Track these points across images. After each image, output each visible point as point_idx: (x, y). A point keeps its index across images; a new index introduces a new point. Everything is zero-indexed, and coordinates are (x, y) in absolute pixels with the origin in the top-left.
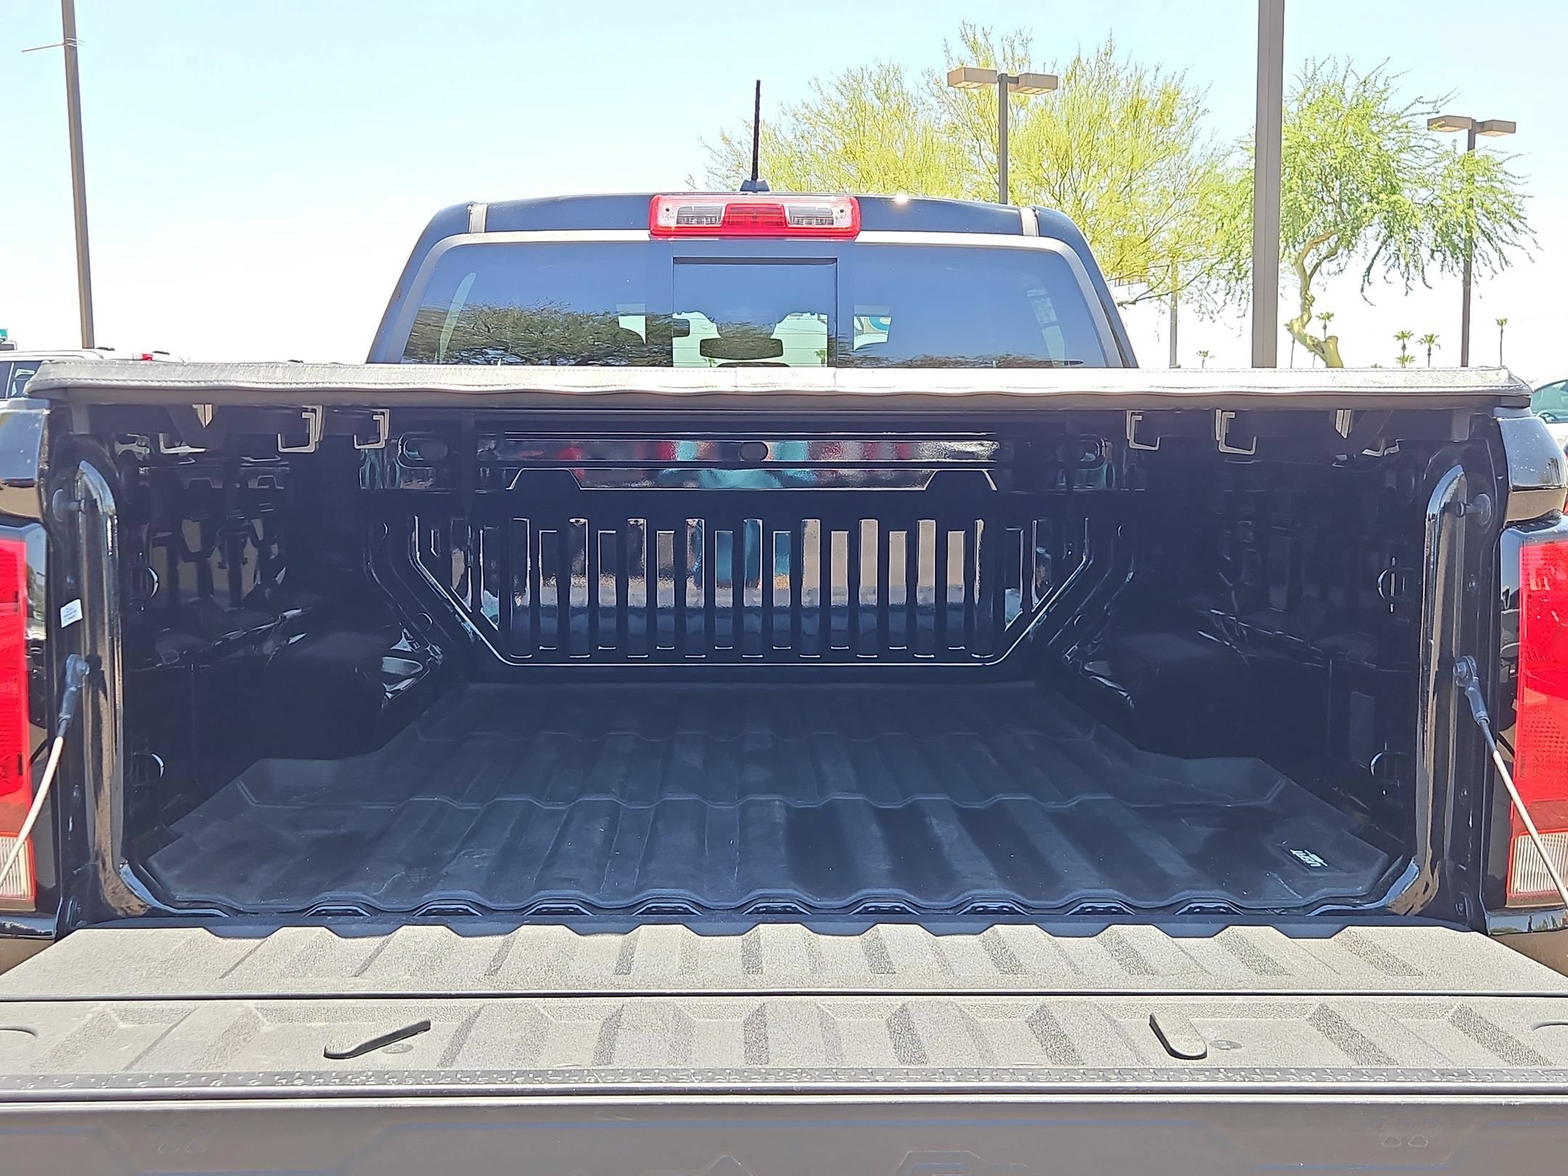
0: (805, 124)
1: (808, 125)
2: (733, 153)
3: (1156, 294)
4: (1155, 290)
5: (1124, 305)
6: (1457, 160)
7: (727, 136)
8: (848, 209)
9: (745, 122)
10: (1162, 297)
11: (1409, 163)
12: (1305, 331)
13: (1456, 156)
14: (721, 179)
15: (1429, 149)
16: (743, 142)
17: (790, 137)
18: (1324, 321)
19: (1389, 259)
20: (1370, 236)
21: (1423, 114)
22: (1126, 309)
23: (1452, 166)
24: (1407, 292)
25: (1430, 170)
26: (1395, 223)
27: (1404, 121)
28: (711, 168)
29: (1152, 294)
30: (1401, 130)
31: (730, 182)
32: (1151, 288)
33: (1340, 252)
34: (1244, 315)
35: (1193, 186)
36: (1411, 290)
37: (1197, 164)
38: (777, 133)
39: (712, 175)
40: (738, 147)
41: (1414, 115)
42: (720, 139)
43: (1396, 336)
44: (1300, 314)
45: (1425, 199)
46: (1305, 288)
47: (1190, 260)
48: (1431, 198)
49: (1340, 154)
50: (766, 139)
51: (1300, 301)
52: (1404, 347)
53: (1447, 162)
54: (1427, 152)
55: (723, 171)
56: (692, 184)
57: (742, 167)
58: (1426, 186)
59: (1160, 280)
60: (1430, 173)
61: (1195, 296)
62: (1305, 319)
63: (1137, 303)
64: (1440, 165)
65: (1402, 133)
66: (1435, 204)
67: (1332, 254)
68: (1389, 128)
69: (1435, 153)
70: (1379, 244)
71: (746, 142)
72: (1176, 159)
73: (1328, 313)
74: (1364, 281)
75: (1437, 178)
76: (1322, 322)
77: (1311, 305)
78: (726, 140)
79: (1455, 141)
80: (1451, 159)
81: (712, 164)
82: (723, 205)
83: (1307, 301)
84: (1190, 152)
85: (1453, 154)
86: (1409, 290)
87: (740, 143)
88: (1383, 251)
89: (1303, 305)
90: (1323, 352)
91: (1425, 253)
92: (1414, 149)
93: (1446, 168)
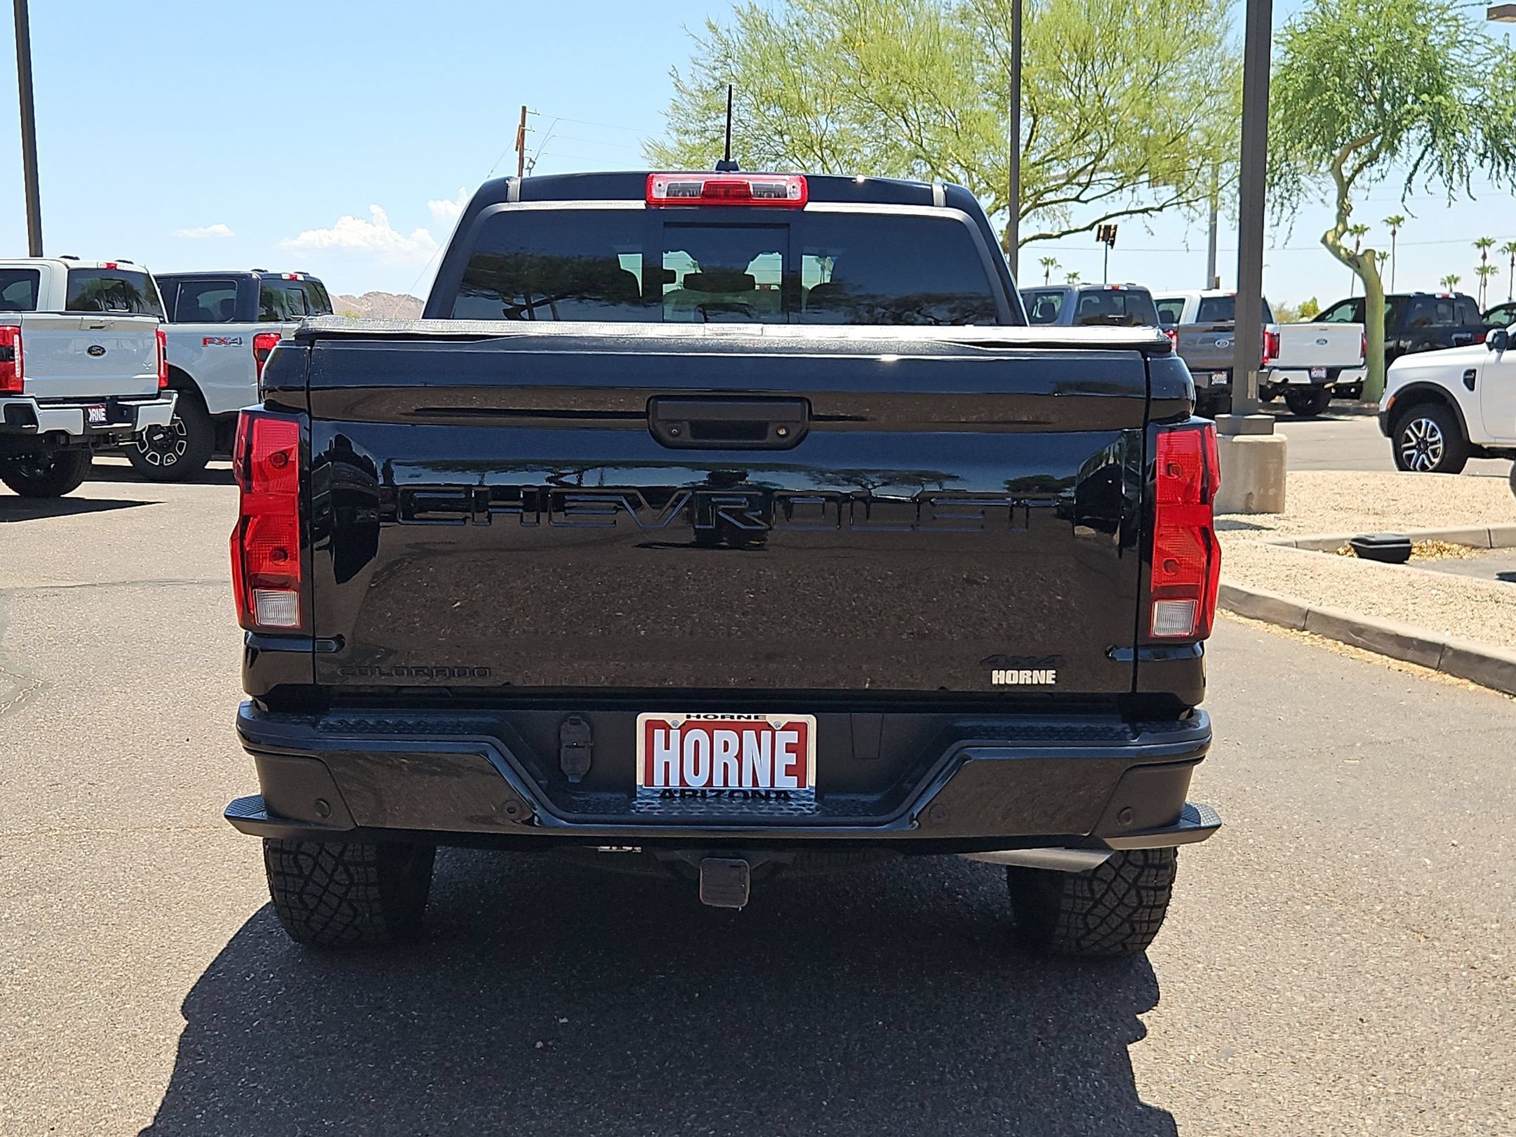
0: (800, 9)
1: (803, 11)
2: (720, 42)
3: (1184, 200)
4: (1184, 195)
5: (1149, 212)
6: (1510, 57)
7: (713, 23)
8: (799, 185)
9: (735, 7)
10: (1193, 204)
11: (1458, 59)
12: (1338, 243)
13: (1509, 52)
14: (707, 71)
15: (1479, 44)
16: (732, 29)
17: (783, 25)
18: (1392, 226)
19: (1431, 166)
20: (1413, 140)
21: (1474, 5)
22: (1151, 216)
23: (1504, 63)
24: (1450, 204)
25: (1480, 68)
26: (1441, 126)
27: (1451, 13)
28: (697, 59)
29: (1180, 200)
30: (1450, 23)
31: (717, 74)
32: (1179, 193)
33: (1381, 156)
34: (1278, 224)
35: (1226, 81)
36: (1455, 200)
37: (1231, 57)
38: (770, 19)
39: (697, 67)
40: (726, 35)
41: (1465, 6)
42: (706, 26)
43: (1476, 243)
44: (1334, 226)
45: (1475, 99)
46: (1343, 194)
47: (1222, 163)
48: (1480, 98)
49: (1381, 49)
50: (756, 26)
51: (1336, 210)
52: (1484, 257)
53: (1499, 58)
54: (1476, 47)
55: (711, 62)
56: (675, 75)
57: (731, 57)
58: (1477, 85)
59: (1189, 185)
60: (1480, 71)
61: (1227, 201)
62: (1340, 228)
63: (1164, 209)
64: (1492, 61)
65: (1450, 26)
66: (1484, 106)
67: (1373, 158)
68: (1437, 20)
69: (1487, 48)
70: (1422, 148)
71: (734, 29)
72: (1208, 50)
73: (1398, 217)
74: (1406, 189)
75: (1488, 77)
76: (1391, 228)
77: (1349, 215)
78: (713, 28)
79: (1507, 35)
80: (1504, 55)
81: (696, 53)
82: (703, 182)
83: (1343, 211)
84: (1223, 43)
85: (1506, 50)
86: (1452, 201)
87: (728, 31)
88: (1427, 155)
89: (1339, 214)
90: (1359, 267)
91: (1471, 157)
92: (1464, 43)
93: (1497, 65)
